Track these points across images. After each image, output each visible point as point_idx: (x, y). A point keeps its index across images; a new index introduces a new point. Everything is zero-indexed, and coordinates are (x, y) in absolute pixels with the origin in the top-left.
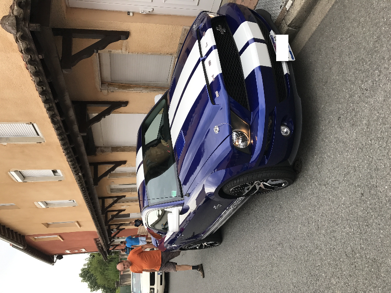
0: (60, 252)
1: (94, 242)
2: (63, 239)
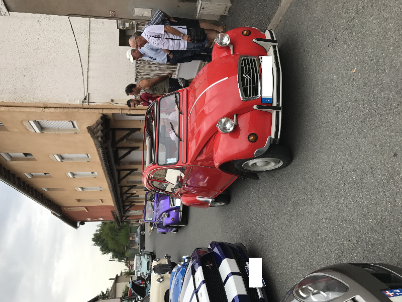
0: (83, 219)
1: (111, 213)
2: (88, 210)
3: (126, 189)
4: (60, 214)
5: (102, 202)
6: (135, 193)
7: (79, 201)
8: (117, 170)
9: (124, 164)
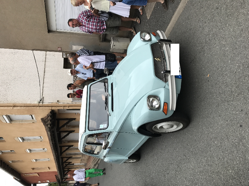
0: (35, 182)
1: (55, 177)
2: (39, 175)
3: (66, 159)
4: (20, 179)
5: (49, 169)
6: (72, 162)
7: (33, 169)
8: (60, 147)
9: (64, 143)
